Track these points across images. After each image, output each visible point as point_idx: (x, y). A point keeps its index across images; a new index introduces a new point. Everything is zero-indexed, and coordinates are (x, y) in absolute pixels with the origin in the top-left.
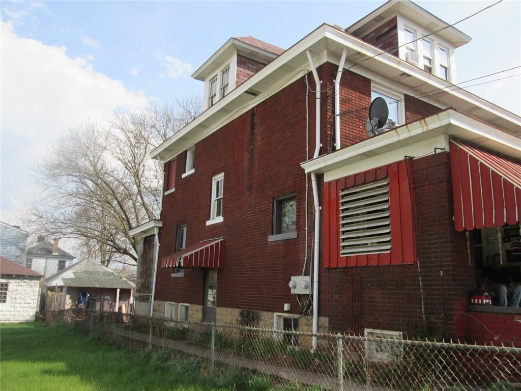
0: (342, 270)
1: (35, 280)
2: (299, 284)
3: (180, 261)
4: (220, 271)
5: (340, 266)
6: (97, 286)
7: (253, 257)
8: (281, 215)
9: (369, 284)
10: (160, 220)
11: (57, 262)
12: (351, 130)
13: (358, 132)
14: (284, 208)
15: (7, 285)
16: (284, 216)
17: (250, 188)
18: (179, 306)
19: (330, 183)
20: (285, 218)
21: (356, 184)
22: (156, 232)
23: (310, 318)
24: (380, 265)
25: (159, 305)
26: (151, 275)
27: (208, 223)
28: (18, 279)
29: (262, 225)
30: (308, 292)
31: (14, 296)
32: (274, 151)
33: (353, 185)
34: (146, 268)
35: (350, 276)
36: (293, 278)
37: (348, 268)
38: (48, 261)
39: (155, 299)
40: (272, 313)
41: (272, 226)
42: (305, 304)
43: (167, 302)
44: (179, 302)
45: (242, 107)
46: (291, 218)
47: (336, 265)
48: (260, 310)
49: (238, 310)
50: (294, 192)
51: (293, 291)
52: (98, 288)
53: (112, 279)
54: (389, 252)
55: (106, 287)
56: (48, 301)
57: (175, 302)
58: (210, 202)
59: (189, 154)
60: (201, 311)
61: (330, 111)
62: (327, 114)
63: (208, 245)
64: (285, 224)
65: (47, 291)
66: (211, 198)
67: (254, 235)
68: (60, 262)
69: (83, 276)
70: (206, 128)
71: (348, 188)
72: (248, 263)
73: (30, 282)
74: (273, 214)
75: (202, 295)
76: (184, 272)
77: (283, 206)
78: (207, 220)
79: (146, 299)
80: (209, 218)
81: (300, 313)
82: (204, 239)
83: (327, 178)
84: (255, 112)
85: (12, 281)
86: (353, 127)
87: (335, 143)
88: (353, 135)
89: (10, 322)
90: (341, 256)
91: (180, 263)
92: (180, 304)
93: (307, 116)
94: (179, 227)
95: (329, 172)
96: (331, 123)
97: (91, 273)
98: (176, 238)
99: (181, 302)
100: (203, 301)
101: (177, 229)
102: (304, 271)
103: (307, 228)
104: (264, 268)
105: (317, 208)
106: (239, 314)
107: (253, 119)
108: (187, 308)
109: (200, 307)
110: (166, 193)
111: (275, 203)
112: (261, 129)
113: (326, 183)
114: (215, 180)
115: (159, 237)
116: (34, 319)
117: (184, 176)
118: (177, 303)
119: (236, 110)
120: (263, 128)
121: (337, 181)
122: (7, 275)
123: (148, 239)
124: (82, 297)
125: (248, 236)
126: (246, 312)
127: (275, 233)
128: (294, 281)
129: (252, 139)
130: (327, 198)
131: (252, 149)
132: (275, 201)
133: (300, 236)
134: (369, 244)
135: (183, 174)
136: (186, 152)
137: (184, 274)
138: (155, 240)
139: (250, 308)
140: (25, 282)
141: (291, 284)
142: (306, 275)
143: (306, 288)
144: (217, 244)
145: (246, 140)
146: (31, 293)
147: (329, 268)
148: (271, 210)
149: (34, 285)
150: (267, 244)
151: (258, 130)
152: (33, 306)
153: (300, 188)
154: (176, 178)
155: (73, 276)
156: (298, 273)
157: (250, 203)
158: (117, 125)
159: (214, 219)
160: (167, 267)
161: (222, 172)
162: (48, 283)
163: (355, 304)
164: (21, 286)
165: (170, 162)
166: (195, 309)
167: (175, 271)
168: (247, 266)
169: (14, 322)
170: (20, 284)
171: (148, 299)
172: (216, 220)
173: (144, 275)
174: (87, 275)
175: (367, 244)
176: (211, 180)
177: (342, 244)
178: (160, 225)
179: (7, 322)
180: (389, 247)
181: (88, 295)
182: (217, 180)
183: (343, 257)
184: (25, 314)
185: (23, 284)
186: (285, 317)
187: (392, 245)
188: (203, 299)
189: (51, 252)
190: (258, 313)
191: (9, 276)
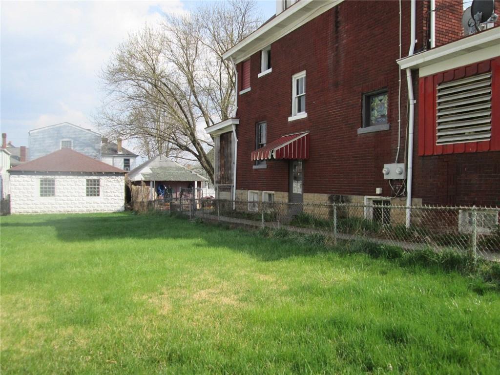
0: (437, 157)
1: (121, 176)
2: (392, 171)
3: (273, 154)
4: (305, 161)
5: (435, 154)
6: (172, 180)
7: (341, 148)
8: (369, 109)
9: (466, 169)
10: (236, 118)
11: (123, 160)
12: (444, 24)
13: (451, 26)
14: (372, 102)
15: (98, 181)
16: (373, 109)
17: (336, 85)
18: (263, 194)
19: (426, 78)
20: (373, 112)
21: (455, 79)
22: (234, 129)
23: (403, 199)
24: (478, 151)
25: (242, 194)
26: (230, 168)
27: (290, 119)
28: (107, 176)
29: (350, 119)
30: (402, 177)
31: (105, 191)
32: (362, 48)
33: (452, 79)
34: (224, 162)
35: (446, 162)
36: (386, 166)
37: (444, 155)
38: (115, 159)
39: (236, 189)
40: (363, 196)
41: (362, 119)
42: (397, 188)
43: (249, 191)
44: (262, 190)
45: (322, 5)
46: (380, 111)
47: (432, 153)
48: (349, 194)
49: (326, 195)
50: (385, 87)
51: (386, 177)
52: (174, 181)
53: (184, 173)
54: (489, 140)
55: (180, 180)
56: (133, 193)
57: (259, 190)
58: (291, 99)
59: (263, 53)
60: (287, 198)
61: (426, 6)
62: (423, 10)
63: (296, 139)
64: (373, 117)
65: (131, 185)
66: (291, 95)
67: (342, 128)
68: (125, 160)
69: (159, 171)
70: (283, 28)
71: (446, 82)
72: (336, 154)
73: (117, 178)
74: (362, 109)
75: (287, 183)
76: (267, 164)
77: (371, 101)
78: (290, 116)
79: (227, 189)
80: (290, 115)
81: (393, 195)
82: (286, 134)
83: (422, 74)
84: (339, 10)
85: (102, 178)
86: (446, 22)
87: (430, 38)
88: (446, 29)
89: (105, 212)
90: (437, 145)
91: (272, 156)
92: (264, 192)
93: (400, 12)
94: (257, 124)
95: (424, 68)
96: (426, 18)
97: (165, 168)
98: (255, 134)
99: (265, 190)
100: (289, 189)
101: (256, 125)
102: (397, 160)
103: (399, 121)
104: (353, 157)
105: (412, 102)
106: (328, 198)
107: (337, 17)
108: (270, 195)
109: (286, 194)
110: (241, 93)
111: (364, 98)
112: (346, 27)
113: (422, 78)
114: (295, 78)
115: (236, 133)
116: (124, 209)
117: (260, 75)
118: (261, 191)
119: (317, 9)
120: (349, 26)
121: (434, 76)
122: (98, 172)
123: (225, 135)
124: (160, 190)
125: (335, 129)
126: (335, 196)
127: (364, 126)
128: (388, 168)
129: (337, 37)
130: (423, 92)
131: (337, 47)
132: (364, 96)
133: (392, 128)
134: (466, 134)
135: (259, 73)
136: (261, 52)
137: (267, 166)
138: (232, 136)
139: (338, 193)
140: (113, 178)
141: (384, 171)
142: (398, 162)
143: (401, 173)
144: (303, 138)
145: (329, 39)
146: (119, 187)
147: (423, 156)
148: (360, 105)
149: (120, 180)
150: (357, 136)
151: (343, 28)
152: (121, 198)
153: (393, 83)
154: (251, 77)
155: (151, 172)
156: (391, 161)
157: (336, 99)
158: (167, 27)
159: (295, 115)
160: (258, 159)
161: (303, 70)
162: (131, 178)
163: (451, 186)
164: (110, 181)
165: (242, 63)
166: (281, 196)
167: (256, 164)
168: (334, 156)
169: (108, 212)
170: (109, 180)
171: (230, 188)
172: (298, 115)
173: (223, 169)
174: (162, 170)
175: (464, 133)
176: (291, 79)
177: (438, 134)
178: (237, 122)
179: (103, 212)
180: (489, 135)
181: (166, 188)
182: (297, 78)
183: (439, 146)
184: (117, 205)
185: (112, 180)
186: (375, 200)
187: (492, 133)
188: (289, 187)
189: (116, 151)
190: (347, 197)
191: (100, 174)
